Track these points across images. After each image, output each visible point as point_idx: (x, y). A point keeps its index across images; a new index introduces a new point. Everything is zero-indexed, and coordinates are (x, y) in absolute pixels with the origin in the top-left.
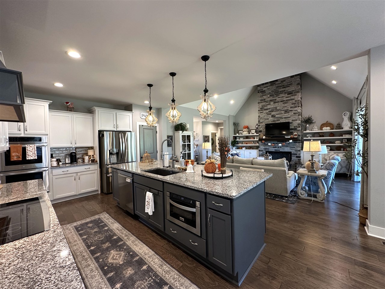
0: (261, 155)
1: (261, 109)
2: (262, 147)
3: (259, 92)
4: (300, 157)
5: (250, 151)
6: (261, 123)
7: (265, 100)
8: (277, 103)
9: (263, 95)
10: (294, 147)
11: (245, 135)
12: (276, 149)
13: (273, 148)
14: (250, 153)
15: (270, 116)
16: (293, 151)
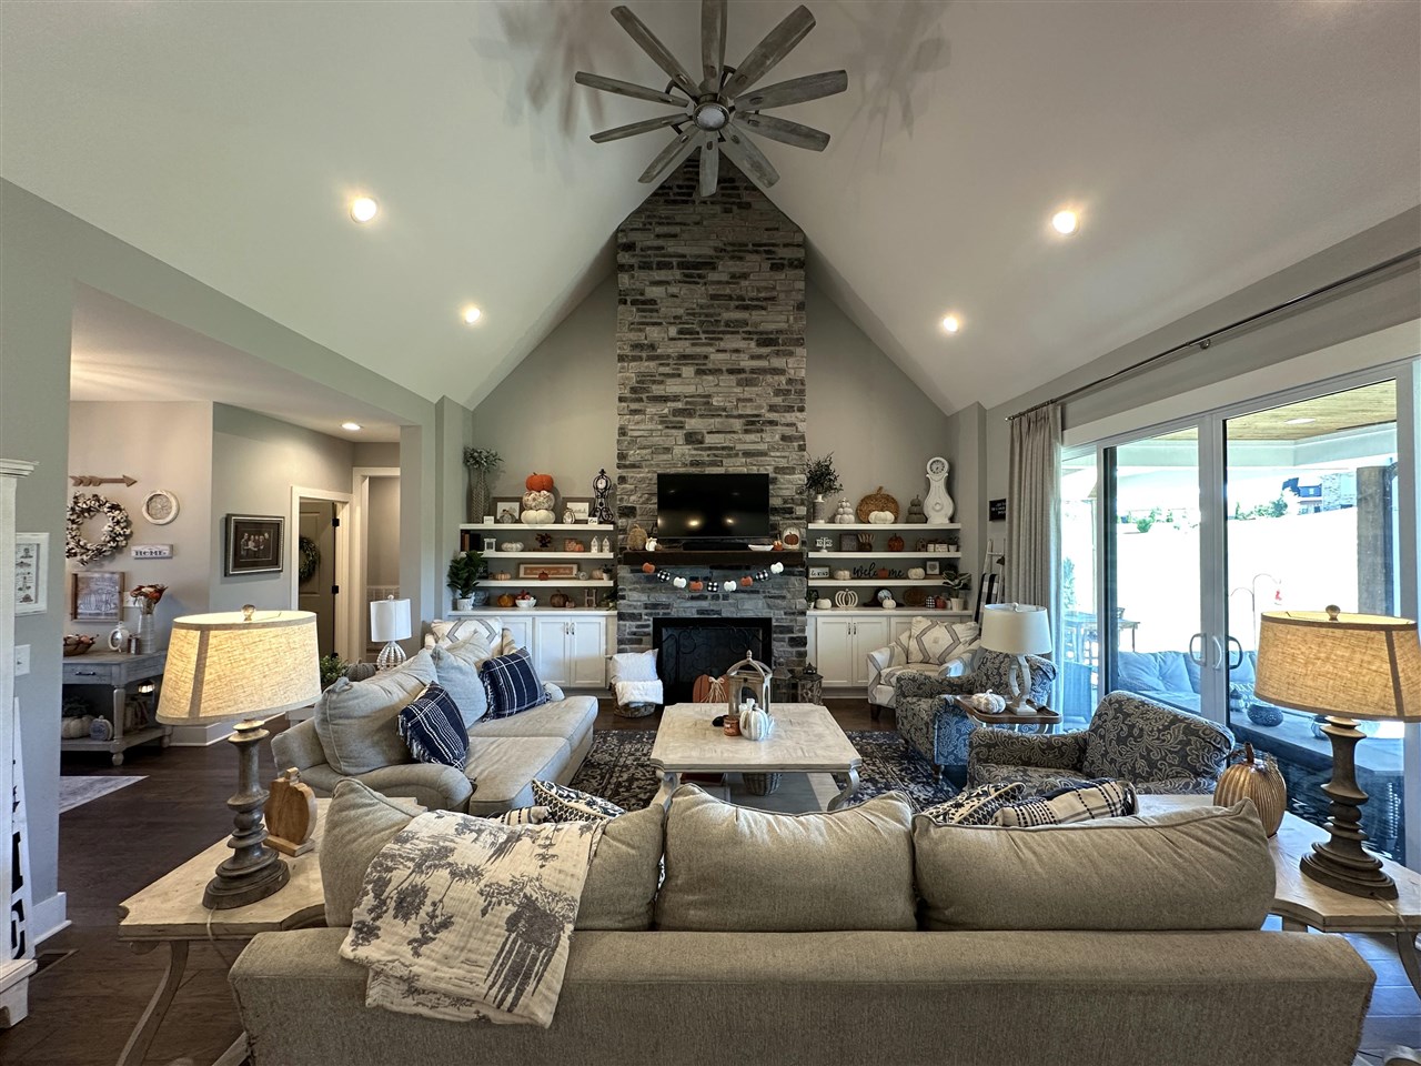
0: (631, 642)
1: (633, 390)
2: (635, 598)
3: (625, 302)
4: (803, 642)
5: (567, 620)
6: (633, 466)
7: (652, 347)
8: (710, 378)
9: (647, 324)
10: (784, 598)
11: (538, 527)
12: (704, 604)
13: (689, 604)
14: (569, 631)
15: (680, 434)
16: (777, 616)
